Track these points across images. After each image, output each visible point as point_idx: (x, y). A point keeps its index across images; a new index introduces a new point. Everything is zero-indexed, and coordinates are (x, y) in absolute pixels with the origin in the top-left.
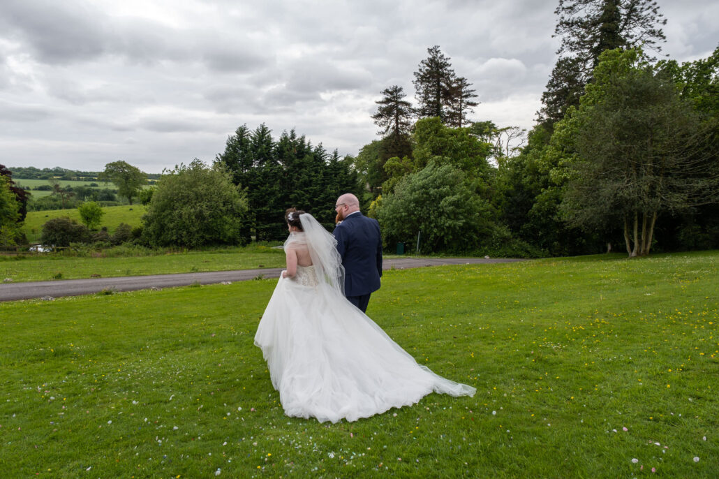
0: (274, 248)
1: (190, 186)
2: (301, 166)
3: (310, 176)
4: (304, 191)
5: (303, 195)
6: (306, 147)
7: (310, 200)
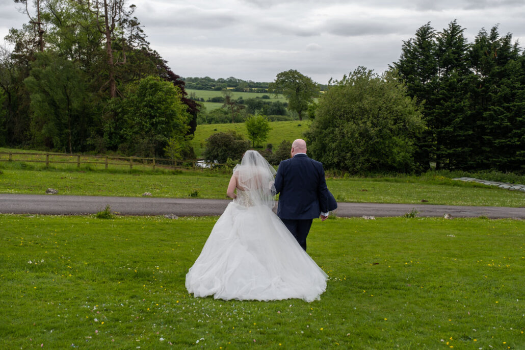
0: (456, 179)
1: (353, 99)
2: (502, 75)
3: (514, 88)
4: (504, 107)
5: (502, 113)
6: (511, 50)
7: (511, 119)
